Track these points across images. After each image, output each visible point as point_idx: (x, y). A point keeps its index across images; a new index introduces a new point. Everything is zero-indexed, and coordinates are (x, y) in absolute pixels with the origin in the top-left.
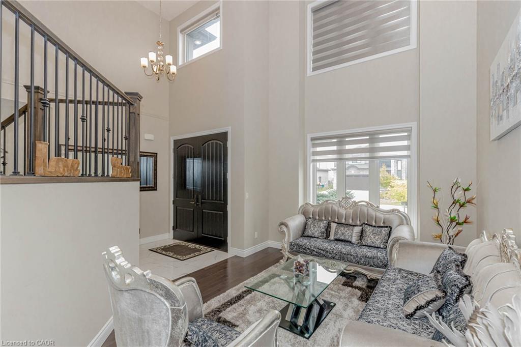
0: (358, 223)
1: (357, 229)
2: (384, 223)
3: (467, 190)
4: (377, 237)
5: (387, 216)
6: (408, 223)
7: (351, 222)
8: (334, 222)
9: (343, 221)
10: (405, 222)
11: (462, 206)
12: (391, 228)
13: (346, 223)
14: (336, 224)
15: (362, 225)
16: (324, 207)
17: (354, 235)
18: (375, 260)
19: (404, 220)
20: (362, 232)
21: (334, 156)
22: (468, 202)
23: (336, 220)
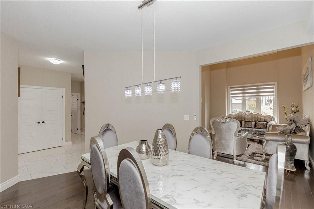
0: (253, 121)
1: (253, 123)
2: (264, 120)
3: (297, 107)
4: (262, 125)
5: (265, 118)
6: (274, 120)
7: (250, 121)
8: (243, 121)
9: (247, 120)
10: (273, 120)
11: (295, 113)
12: (267, 122)
13: (248, 121)
14: (244, 122)
15: (255, 122)
16: (238, 115)
17: (252, 125)
18: (263, 132)
19: (272, 119)
20: (255, 124)
21: (241, 95)
22: (298, 111)
23: (244, 120)
